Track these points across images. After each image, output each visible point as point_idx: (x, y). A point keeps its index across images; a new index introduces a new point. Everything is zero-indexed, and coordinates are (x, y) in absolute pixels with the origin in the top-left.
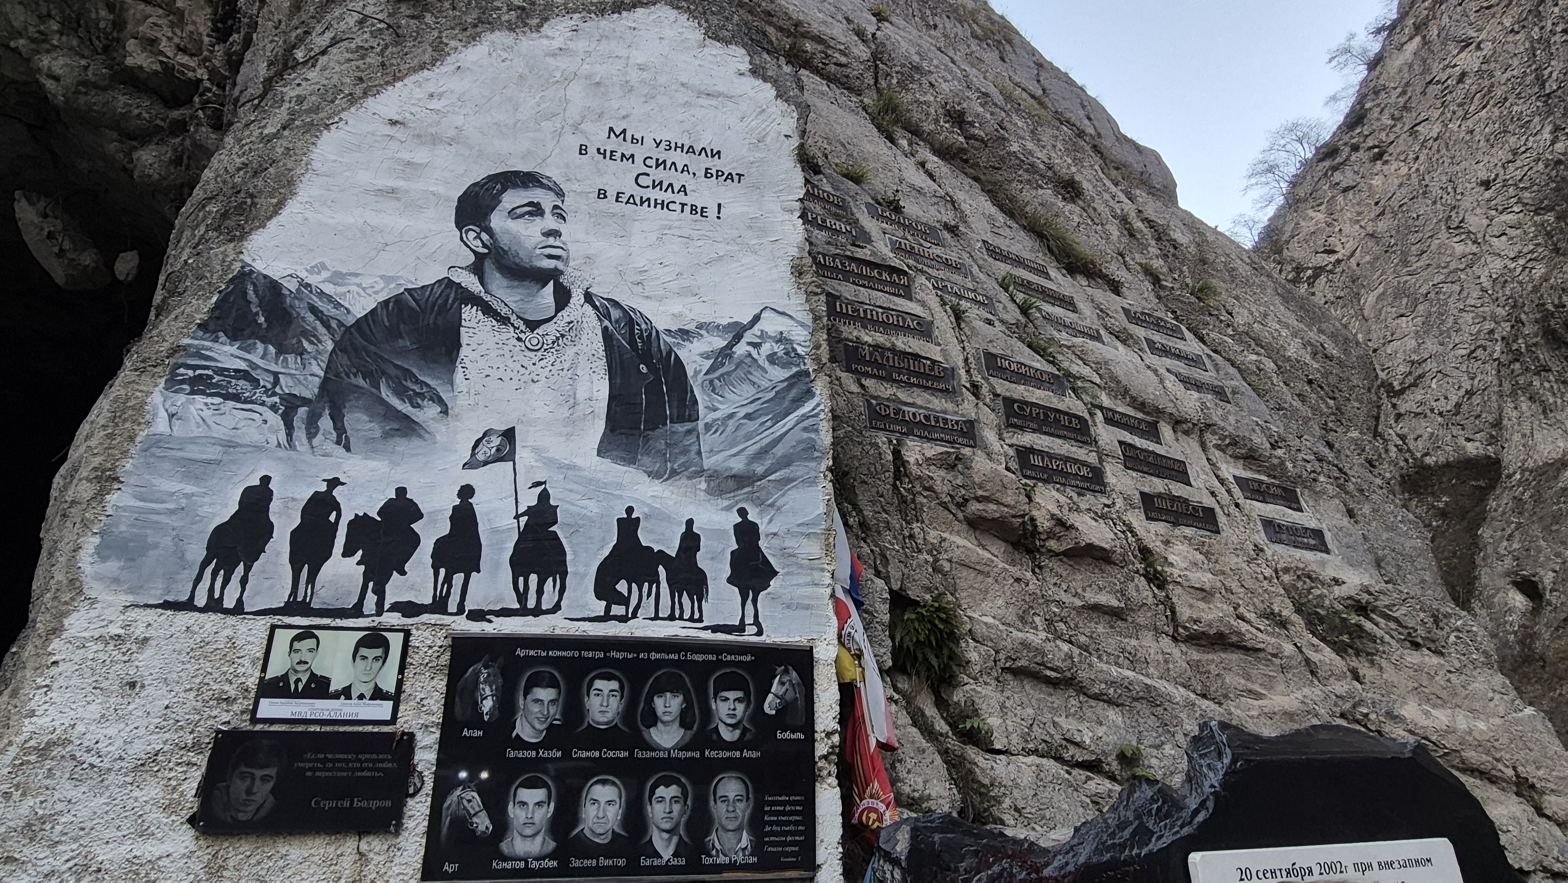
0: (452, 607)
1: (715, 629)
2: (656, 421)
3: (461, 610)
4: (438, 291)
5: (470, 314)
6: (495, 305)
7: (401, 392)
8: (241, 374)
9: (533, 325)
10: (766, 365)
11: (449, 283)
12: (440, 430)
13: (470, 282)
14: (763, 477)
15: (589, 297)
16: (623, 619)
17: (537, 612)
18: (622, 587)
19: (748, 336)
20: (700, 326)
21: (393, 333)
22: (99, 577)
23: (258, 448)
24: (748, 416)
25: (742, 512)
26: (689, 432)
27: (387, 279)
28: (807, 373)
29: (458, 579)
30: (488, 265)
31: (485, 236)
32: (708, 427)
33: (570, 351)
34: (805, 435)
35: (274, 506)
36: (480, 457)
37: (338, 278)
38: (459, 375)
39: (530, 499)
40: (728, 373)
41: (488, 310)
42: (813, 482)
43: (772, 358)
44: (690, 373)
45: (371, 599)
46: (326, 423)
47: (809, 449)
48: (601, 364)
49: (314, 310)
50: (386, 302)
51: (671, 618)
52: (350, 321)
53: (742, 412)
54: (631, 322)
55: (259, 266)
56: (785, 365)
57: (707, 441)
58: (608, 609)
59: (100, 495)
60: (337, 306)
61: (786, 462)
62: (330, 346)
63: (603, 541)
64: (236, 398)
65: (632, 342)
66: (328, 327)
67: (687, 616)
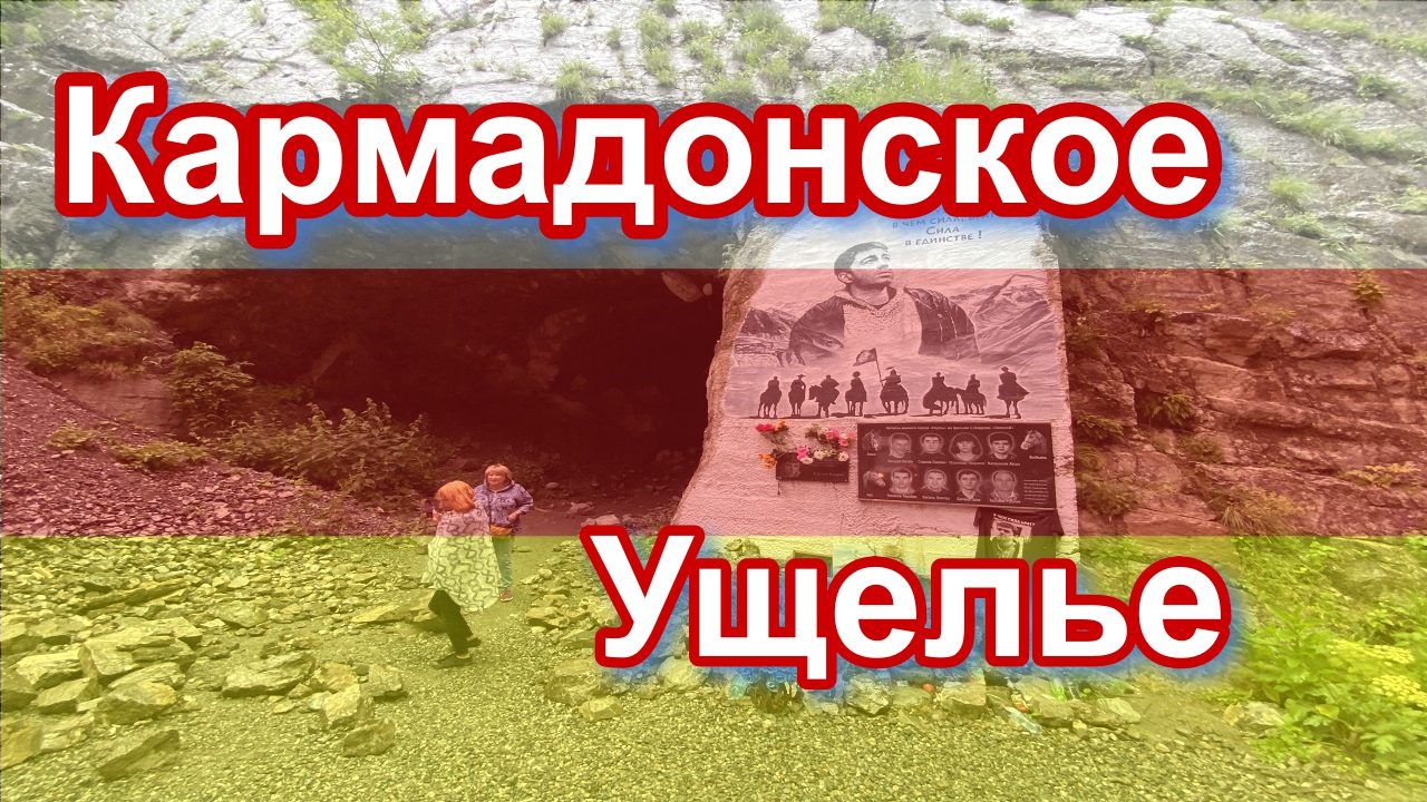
0: (857, 413)
1: (991, 417)
2: (949, 337)
3: (861, 415)
4: (831, 302)
5: (846, 308)
6: (858, 302)
7: (821, 342)
8: (759, 345)
9: (878, 307)
10: (1016, 303)
11: (836, 298)
12: (841, 353)
13: (846, 296)
14: (1018, 352)
15: (906, 290)
16: (940, 415)
17: (896, 414)
18: (938, 403)
19: (1003, 291)
20: (972, 292)
21: (815, 321)
22: (728, 411)
23: (771, 368)
24: (1005, 328)
25: (1005, 369)
26: (969, 339)
27: (808, 302)
28: (1045, 302)
29: (858, 404)
30: (853, 287)
31: (849, 276)
32: (980, 336)
33: (899, 315)
34: (1044, 332)
35: (780, 385)
36: (861, 361)
37: (787, 306)
38: (846, 332)
39: (887, 374)
40: (992, 310)
41: (855, 305)
42: (1051, 352)
43: (1020, 299)
44: (967, 313)
45: (823, 413)
46: (794, 357)
47: (1048, 338)
48: (917, 317)
49: (781, 319)
50: (809, 311)
51: (966, 413)
52: (796, 320)
53: (1001, 326)
54: (930, 297)
55: (757, 307)
56: (1027, 301)
57: (979, 342)
58: (931, 412)
59: (722, 388)
60: (790, 316)
61: (1033, 344)
62: (790, 330)
63: (926, 387)
64: (759, 353)
65: (933, 306)
66: (787, 323)
67: (975, 412)
